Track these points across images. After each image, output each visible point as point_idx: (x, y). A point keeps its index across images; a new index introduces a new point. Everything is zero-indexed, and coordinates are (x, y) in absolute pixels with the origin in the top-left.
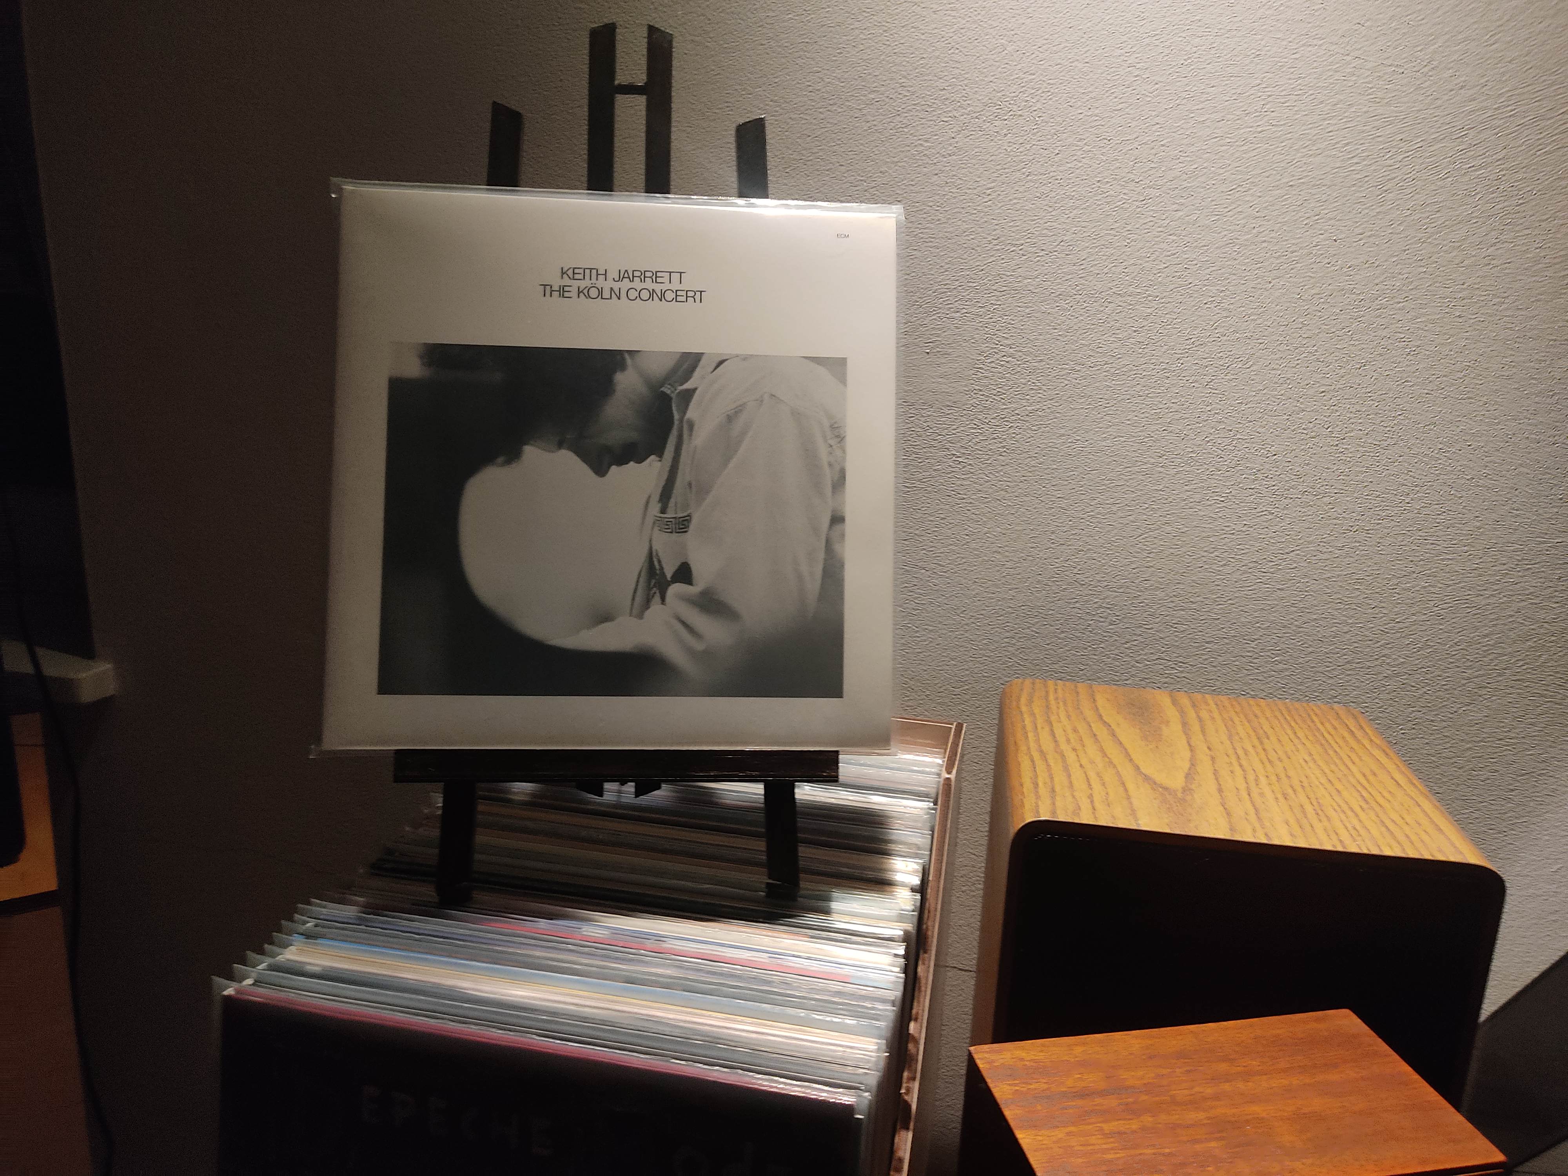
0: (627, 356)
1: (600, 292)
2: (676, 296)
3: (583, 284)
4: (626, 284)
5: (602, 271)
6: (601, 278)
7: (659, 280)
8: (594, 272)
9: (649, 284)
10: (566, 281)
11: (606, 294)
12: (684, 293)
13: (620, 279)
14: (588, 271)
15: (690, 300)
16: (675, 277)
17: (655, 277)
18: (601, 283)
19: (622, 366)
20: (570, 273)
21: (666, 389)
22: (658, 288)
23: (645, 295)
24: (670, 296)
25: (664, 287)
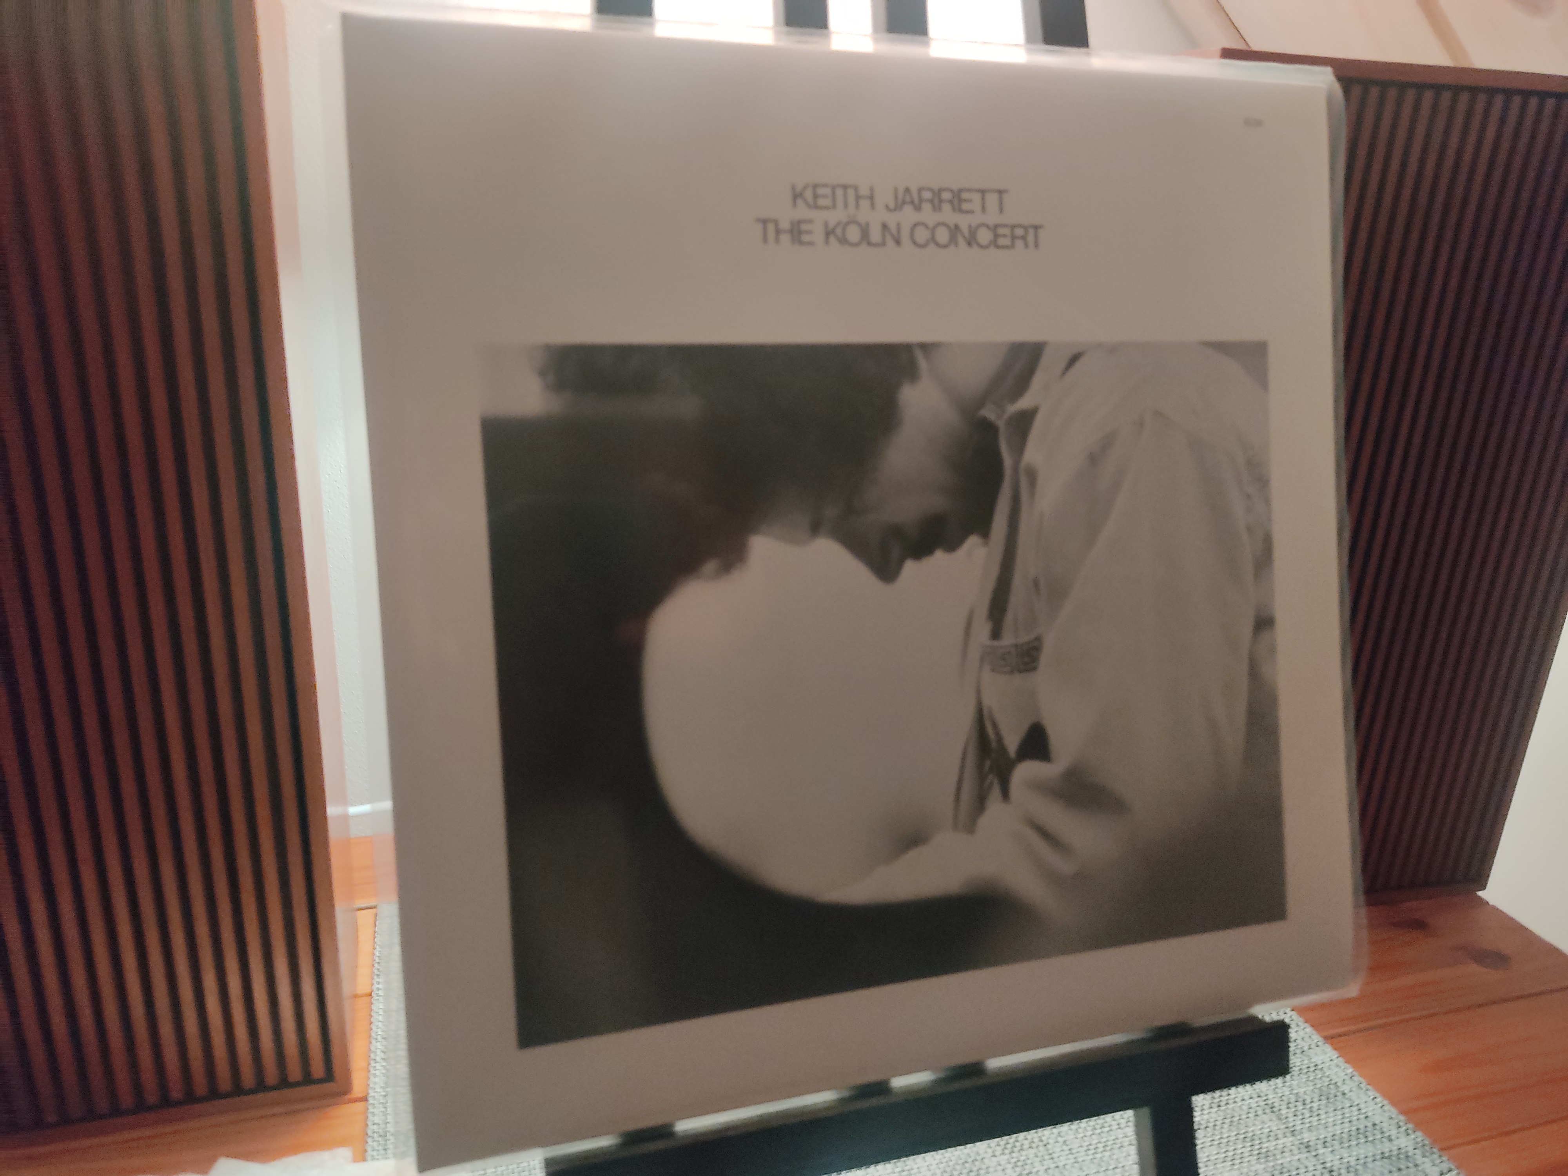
0: (919, 355)
1: (865, 232)
2: (996, 236)
3: (834, 217)
4: (908, 216)
5: (864, 191)
6: (865, 204)
7: (965, 206)
8: (851, 193)
9: (947, 215)
10: (802, 212)
11: (875, 235)
12: (1006, 231)
13: (899, 206)
14: (839, 192)
15: (1019, 243)
16: (992, 200)
17: (958, 200)
18: (865, 214)
19: (911, 373)
20: (808, 195)
21: (988, 413)
22: (964, 222)
23: (943, 235)
24: (984, 236)
25: (976, 219)
